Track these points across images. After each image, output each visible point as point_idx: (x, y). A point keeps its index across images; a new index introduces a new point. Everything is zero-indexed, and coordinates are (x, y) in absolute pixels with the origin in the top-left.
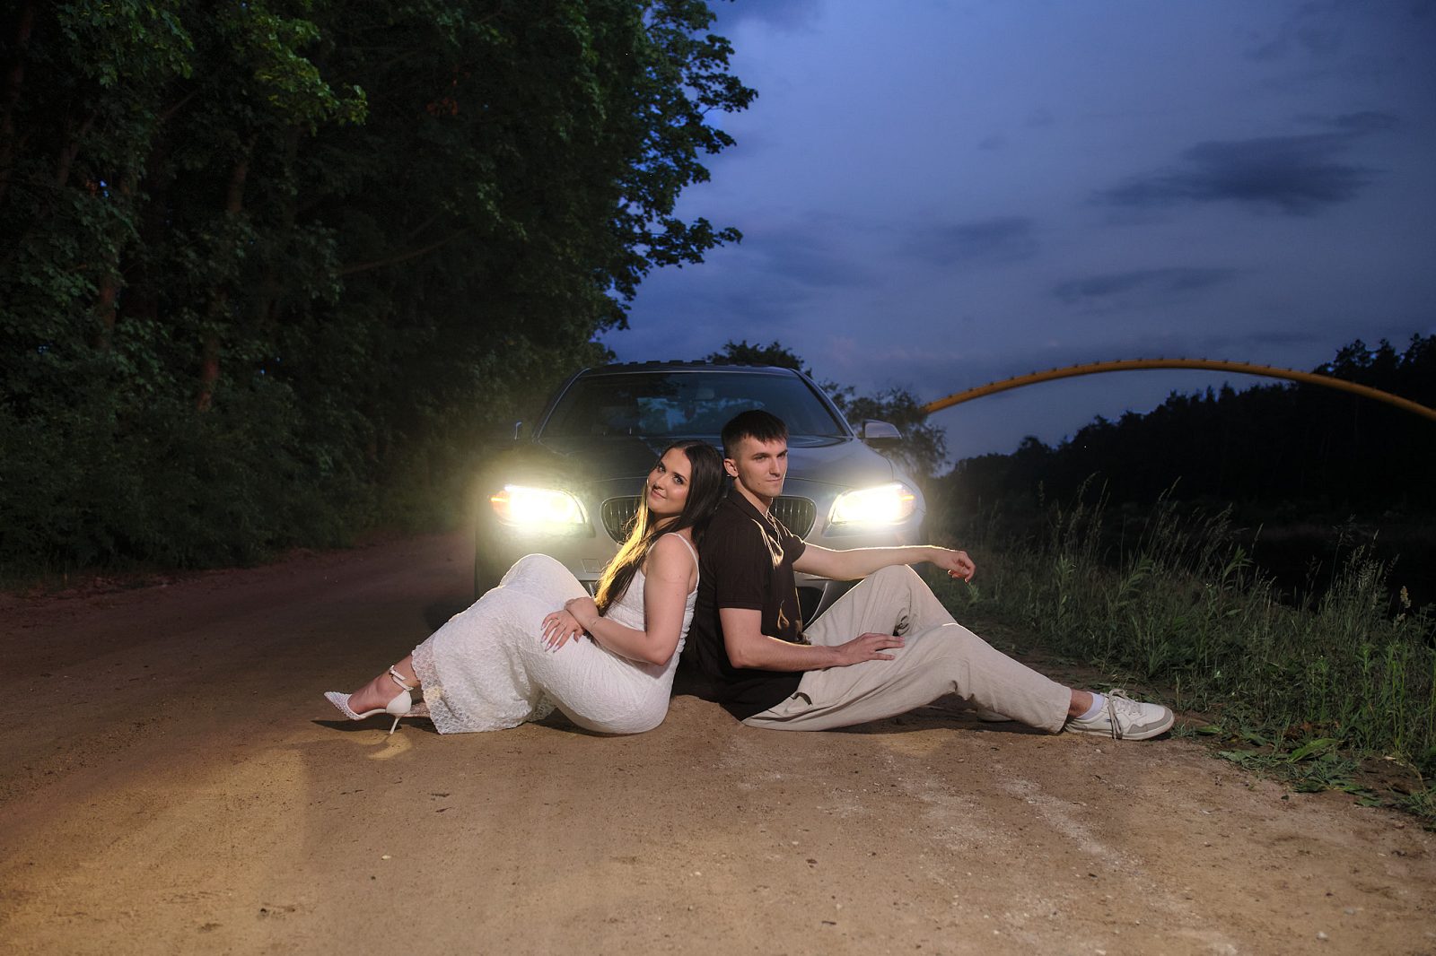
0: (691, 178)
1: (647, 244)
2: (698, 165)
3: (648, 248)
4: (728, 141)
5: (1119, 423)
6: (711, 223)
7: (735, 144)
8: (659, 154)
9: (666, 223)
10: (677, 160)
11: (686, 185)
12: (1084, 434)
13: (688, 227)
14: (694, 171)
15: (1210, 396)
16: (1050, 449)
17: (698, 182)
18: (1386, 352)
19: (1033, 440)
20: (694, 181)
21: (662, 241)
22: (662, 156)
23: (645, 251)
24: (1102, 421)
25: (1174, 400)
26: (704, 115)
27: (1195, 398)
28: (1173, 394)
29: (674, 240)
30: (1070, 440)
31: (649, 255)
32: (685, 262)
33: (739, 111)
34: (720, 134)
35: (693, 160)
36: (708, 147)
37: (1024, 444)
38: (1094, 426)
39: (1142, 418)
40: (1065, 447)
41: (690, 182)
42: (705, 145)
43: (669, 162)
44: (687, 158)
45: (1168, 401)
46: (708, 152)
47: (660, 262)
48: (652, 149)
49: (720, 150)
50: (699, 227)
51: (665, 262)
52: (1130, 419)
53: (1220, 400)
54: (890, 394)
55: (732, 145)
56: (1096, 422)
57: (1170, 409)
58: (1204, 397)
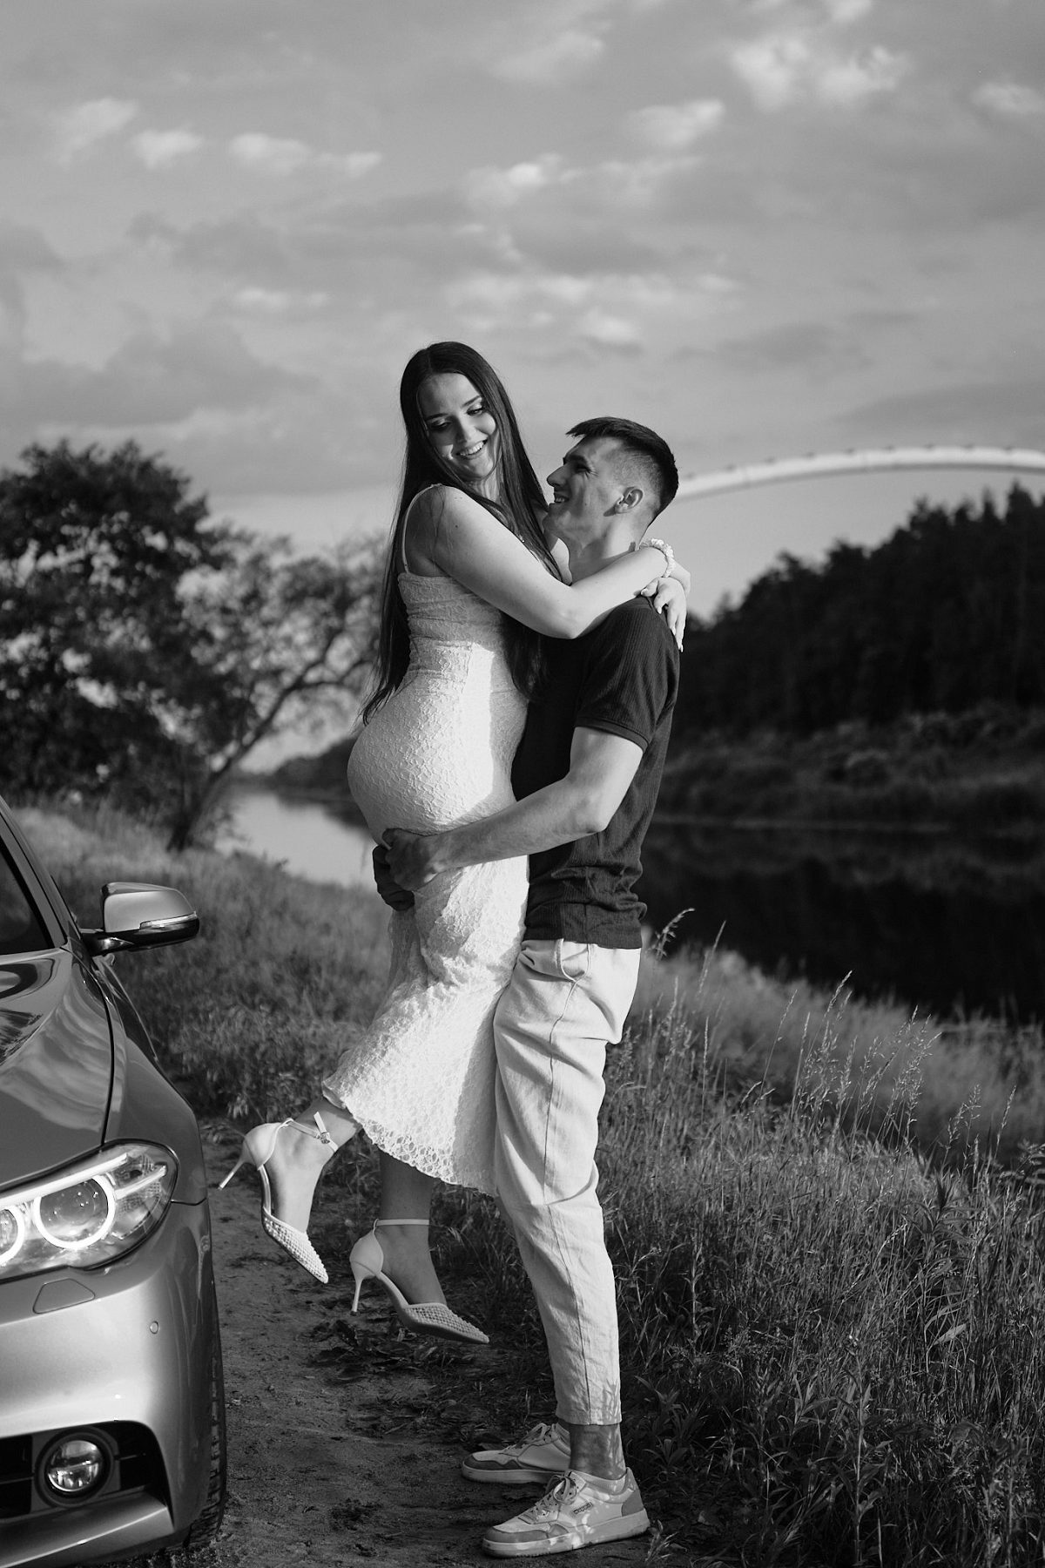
5: (826, 567)
12: (761, 590)
15: (989, 507)
24: (793, 563)
25: (924, 517)
27: (962, 513)
28: (921, 506)
30: (736, 601)
38: (777, 574)
39: (867, 555)
45: (915, 522)
52: (844, 556)
53: (1009, 515)
56: (782, 566)
57: (918, 535)
58: (977, 511)
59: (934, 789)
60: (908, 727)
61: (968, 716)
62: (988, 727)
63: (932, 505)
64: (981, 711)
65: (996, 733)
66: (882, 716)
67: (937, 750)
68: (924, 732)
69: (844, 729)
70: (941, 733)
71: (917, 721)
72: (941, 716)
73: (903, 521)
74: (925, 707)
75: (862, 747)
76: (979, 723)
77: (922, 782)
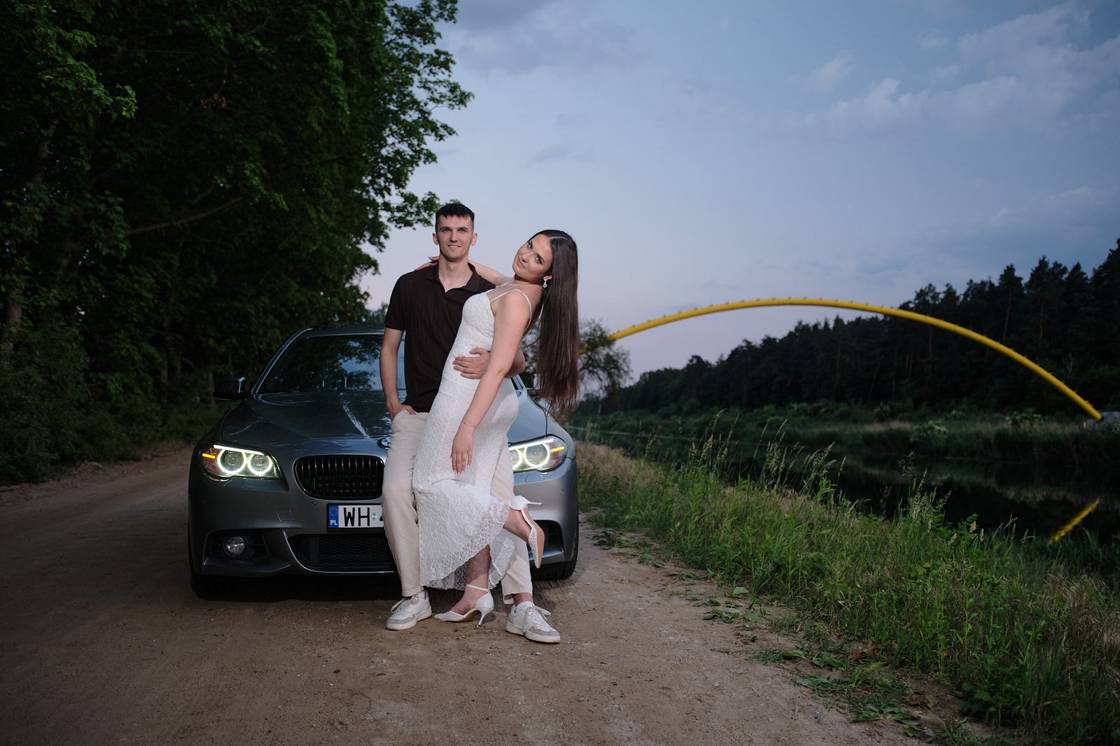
0: (423, 160)
1: (387, 211)
2: (427, 150)
3: (388, 214)
4: (451, 132)
5: (761, 345)
6: (438, 196)
7: (457, 134)
8: (397, 141)
9: (402, 195)
10: (411, 146)
11: (417, 165)
12: (735, 353)
13: (420, 199)
14: (424, 154)
15: (826, 324)
16: (710, 365)
17: (427, 163)
18: (950, 293)
19: (698, 358)
20: (425, 162)
21: (399, 209)
22: (399, 142)
23: (386, 217)
24: (748, 343)
25: (801, 328)
26: (433, 111)
27: (816, 326)
28: (800, 323)
29: (409, 209)
30: (725, 357)
31: (389, 220)
32: (418, 226)
33: (459, 109)
34: (445, 127)
35: (423, 146)
36: (436, 135)
37: (691, 361)
38: (742, 347)
39: (777, 341)
40: (722, 363)
41: (421, 163)
42: (433, 134)
43: (404, 147)
44: (419, 145)
45: (797, 329)
46: (435, 140)
47: (398, 225)
48: (391, 137)
49: (445, 138)
50: (429, 199)
51: (402, 225)
52: (769, 342)
53: (834, 328)
54: (586, 326)
55: (454, 135)
56: (744, 344)
57: (798, 334)
58: (822, 325)
59: (801, 432)
60: (791, 408)
61: (815, 405)
62: (824, 409)
63: (804, 323)
64: (821, 404)
65: (826, 412)
66: (781, 404)
67: (803, 417)
68: (798, 410)
69: (766, 408)
70: (805, 410)
71: (795, 406)
72: (805, 404)
73: (793, 329)
74: (798, 401)
75: (773, 415)
76: (820, 408)
77: (796, 429)
